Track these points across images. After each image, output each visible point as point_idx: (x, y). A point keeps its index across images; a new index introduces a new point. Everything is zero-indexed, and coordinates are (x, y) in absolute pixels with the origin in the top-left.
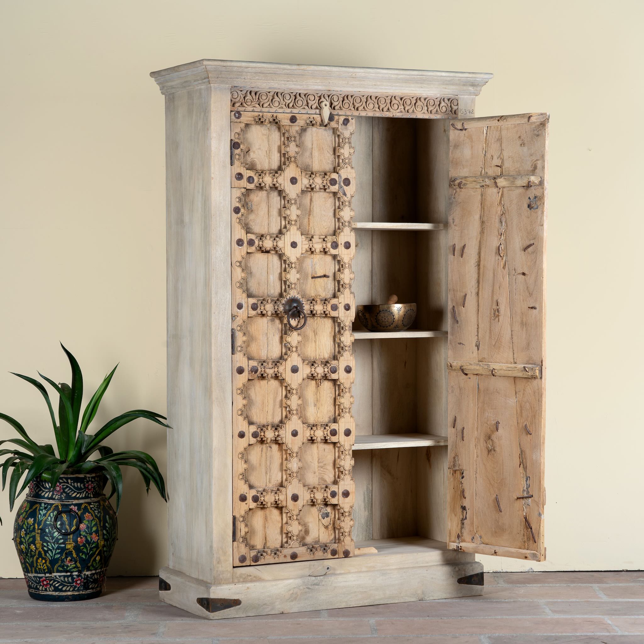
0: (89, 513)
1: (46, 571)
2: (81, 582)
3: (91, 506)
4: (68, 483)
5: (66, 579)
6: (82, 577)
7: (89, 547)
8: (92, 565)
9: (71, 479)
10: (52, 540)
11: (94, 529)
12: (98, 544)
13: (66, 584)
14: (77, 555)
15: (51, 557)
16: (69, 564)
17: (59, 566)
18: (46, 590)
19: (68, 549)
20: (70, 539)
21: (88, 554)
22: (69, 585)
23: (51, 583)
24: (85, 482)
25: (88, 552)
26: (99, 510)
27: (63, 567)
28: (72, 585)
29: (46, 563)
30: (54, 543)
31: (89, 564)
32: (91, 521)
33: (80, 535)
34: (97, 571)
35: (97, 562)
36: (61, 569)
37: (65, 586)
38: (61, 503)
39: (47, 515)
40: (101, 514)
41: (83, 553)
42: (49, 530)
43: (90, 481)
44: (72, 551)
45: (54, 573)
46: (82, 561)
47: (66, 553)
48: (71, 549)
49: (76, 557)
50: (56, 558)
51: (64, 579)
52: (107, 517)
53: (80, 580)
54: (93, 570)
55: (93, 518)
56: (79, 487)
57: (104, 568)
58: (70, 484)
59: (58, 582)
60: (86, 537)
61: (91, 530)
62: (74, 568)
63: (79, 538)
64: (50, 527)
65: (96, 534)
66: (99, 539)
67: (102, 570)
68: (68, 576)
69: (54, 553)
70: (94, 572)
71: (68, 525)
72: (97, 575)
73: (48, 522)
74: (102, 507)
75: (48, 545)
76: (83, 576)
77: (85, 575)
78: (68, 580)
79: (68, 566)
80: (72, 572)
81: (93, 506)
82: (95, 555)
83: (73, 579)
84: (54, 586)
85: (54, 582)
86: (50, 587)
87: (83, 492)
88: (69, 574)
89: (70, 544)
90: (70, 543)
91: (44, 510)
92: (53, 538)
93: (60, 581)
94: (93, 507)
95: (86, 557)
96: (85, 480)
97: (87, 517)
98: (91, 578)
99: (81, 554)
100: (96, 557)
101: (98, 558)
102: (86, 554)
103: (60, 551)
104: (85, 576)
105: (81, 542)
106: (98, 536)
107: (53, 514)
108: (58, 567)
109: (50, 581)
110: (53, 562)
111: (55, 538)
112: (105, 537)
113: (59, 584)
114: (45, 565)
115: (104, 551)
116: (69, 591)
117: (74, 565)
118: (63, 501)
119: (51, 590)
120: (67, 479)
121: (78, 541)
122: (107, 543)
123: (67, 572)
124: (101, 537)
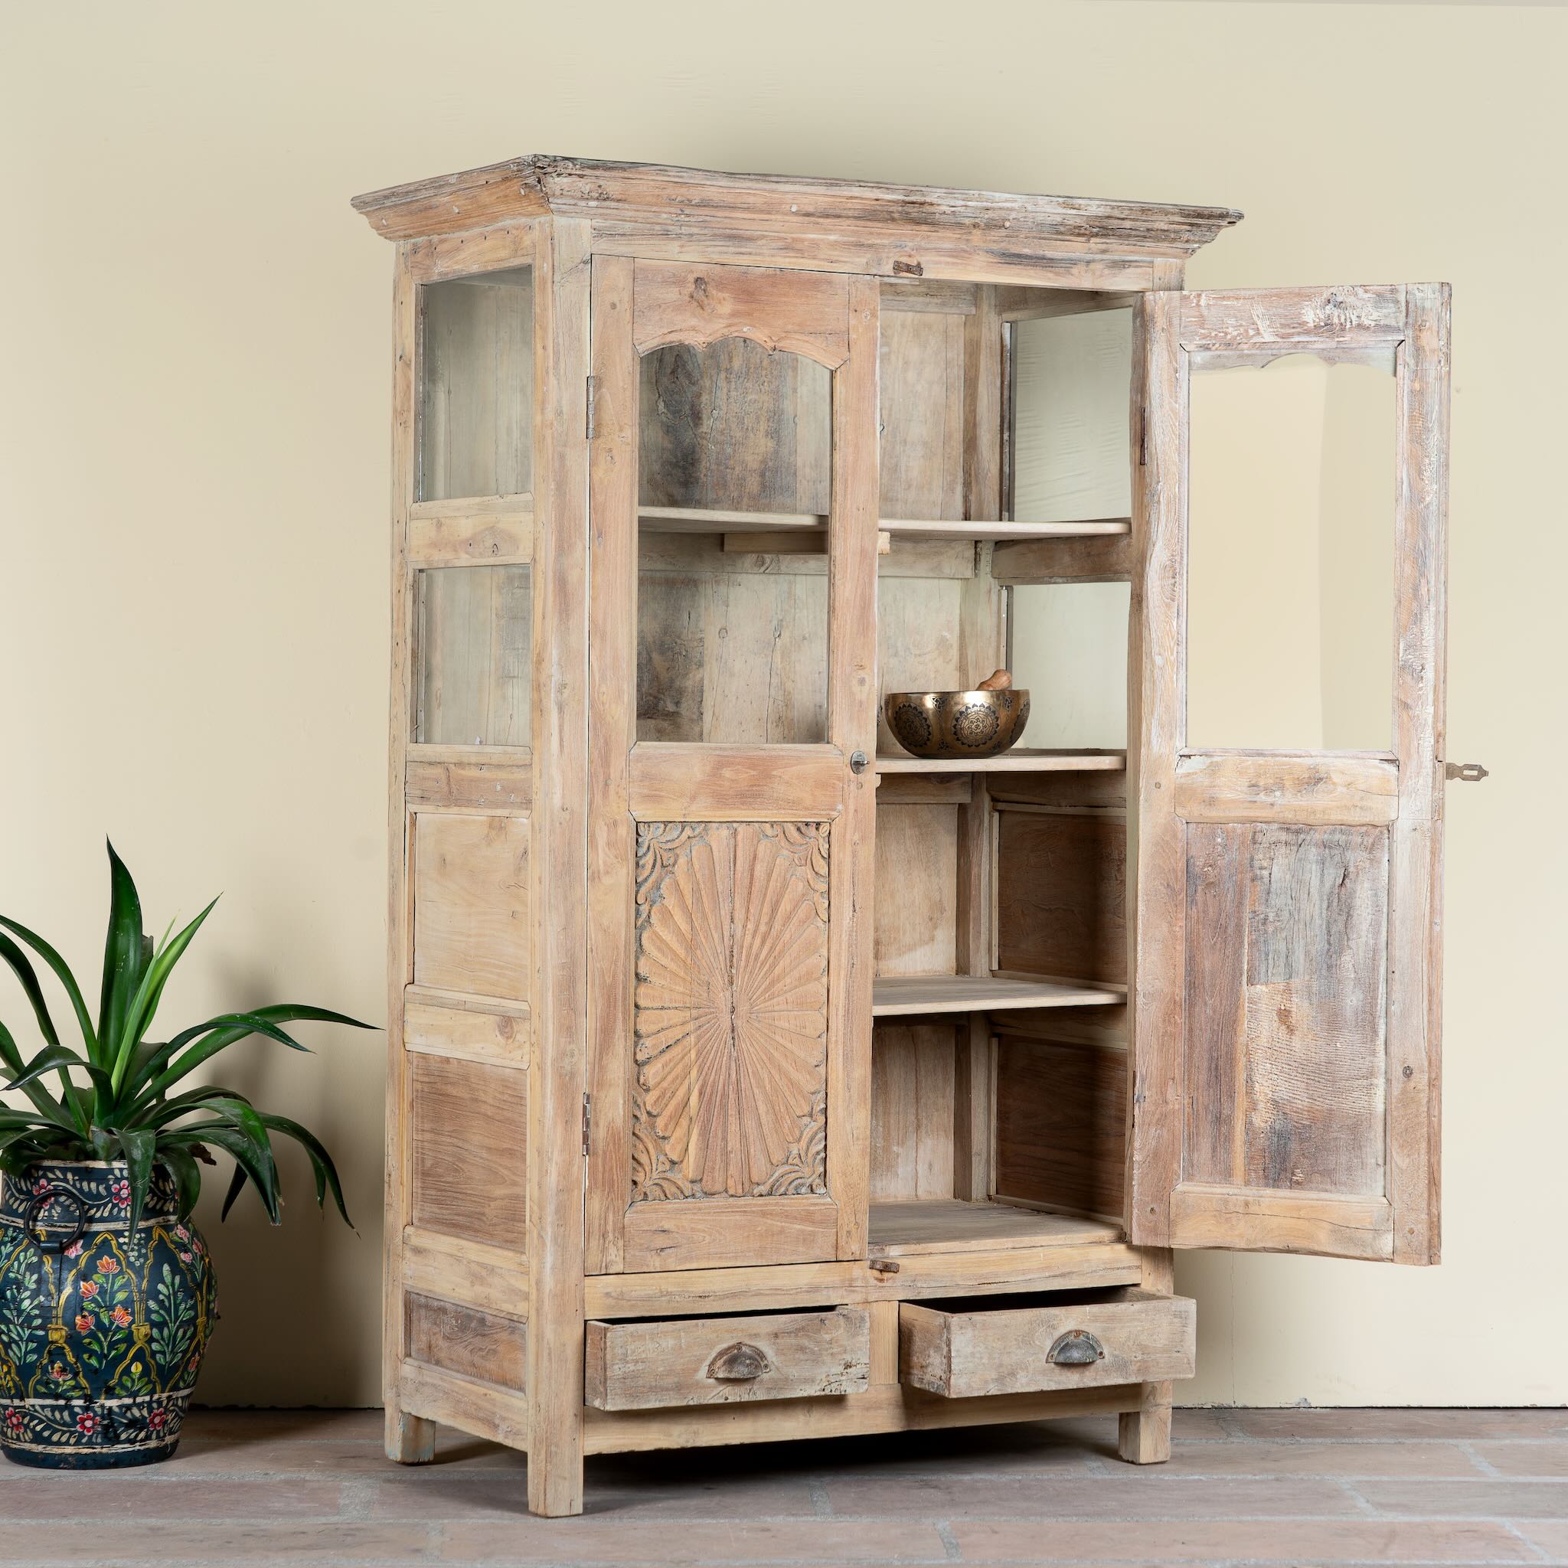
0: (112, 1255)
1: (13, 1392)
2: (94, 1424)
3: (121, 1240)
4: (66, 1180)
5: (57, 1415)
6: (95, 1413)
7: (105, 1339)
8: (124, 1387)
9: (75, 1171)
10: (18, 1317)
11: (121, 1296)
12: (131, 1333)
13: (60, 1428)
14: (78, 1357)
15: (19, 1359)
16: (60, 1380)
17: (38, 1382)
18: (18, 1439)
19: (52, 1342)
20: (57, 1317)
21: (106, 1356)
22: (65, 1429)
23: (26, 1421)
24: (109, 1180)
25: (106, 1352)
26: (144, 1251)
27: (46, 1384)
28: (73, 1429)
29: (9, 1372)
30: (21, 1326)
31: (112, 1383)
32: (115, 1276)
33: (83, 1309)
34: (139, 1400)
35: (136, 1377)
36: (43, 1390)
37: (56, 1431)
38: (49, 1229)
39: (13, 1257)
40: (146, 1259)
41: (92, 1353)
42: (12, 1293)
43: (123, 1178)
44: (64, 1348)
45: (28, 1397)
46: (92, 1373)
47: (49, 1352)
48: (61, 1341)
49: (76, 1363)
50: (30, 1363)
51: (53, 1415)
52: (166, 1268)
53: (92, 1419)
54: (126, 1397)
55: (122, 1269)
56: (95, 1192)
57: (163, 1391)
58: (71, 1183)
59: (41, 1421)
60: (97, 1315)
61: (112, 1298)
62: (74, 1388)
63: (78, 1318)
64: (14, 1287)
65: (126, 1310)
66: (133, 1322)
67: (156, 1397)
68: (61, 1409)
69: (23, 1351)
70: (128, 1401)
71: (54, 1283)
72: (140, 1410)
73: (12, 1275)
74: (152, 1244)
75: (9, 1330)
76: (99, 1411)
77: (102, 1406)
78: (62, 1418)
79: (57, 1384)
80: (69, 1399)
81: (127, 1240)
82: (127, 1361)
83: (73, 1415)
84: (33, 1430)
85: (31, 1420)
86: (26, 1431)
87: (105, 1205)
88: (62, 1402)
89: (56, 1329)
90: (57, 1326)
91: (9, 1244)
92: (20, 1312)
93: (45, 1419)
94: (125, 1243)
95: (100, 1363)
96: (110, 1177)
97: (103, 1266)
98: (124, 1415)
99: (86, 1356)
100: (130, 1365)
101: (137, 1368)
102: (101, 1357)
103: (35, 1345)
104: (103, 1411)
105: (85, 1327)
106: (132, 1314)
107: (26, 1255)
108: (35, 1385)
109: (23, 1418)
110: (25, 1371)
111: (25, 1314)
112: (154, 1317)
113: (42, 1425)
114: (8, 1378)
115: (153, 1353)
116: (67, 1443)
117: (73, 1383)
118: (52, 1226)
119: (27, 1438)
120: (64, 1170)
121: (75, 1325)
122: (161, 1332)
123: (57, 1397)
124: (140, 1317)
